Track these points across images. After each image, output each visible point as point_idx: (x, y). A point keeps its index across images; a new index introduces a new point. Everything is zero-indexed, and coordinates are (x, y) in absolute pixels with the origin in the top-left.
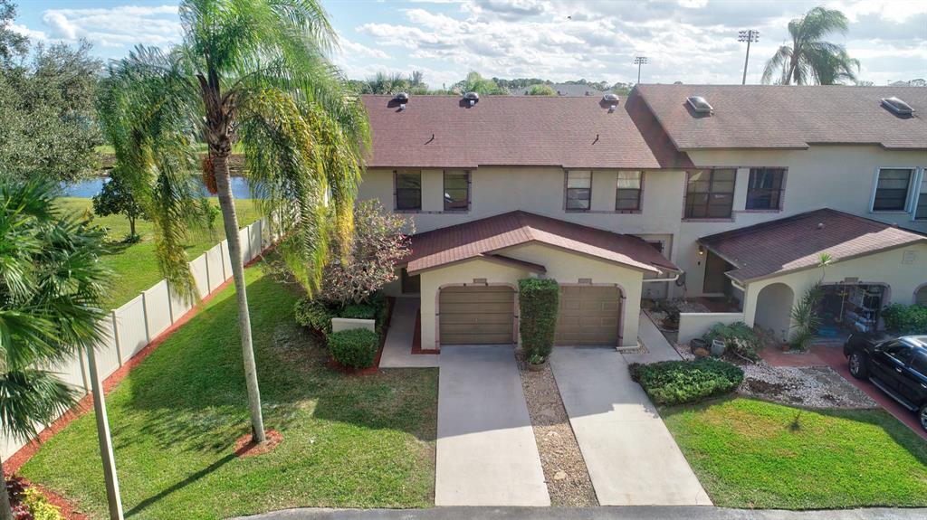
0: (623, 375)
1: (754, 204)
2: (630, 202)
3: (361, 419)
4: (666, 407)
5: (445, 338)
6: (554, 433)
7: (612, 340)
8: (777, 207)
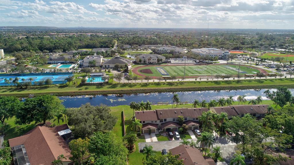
0: (155, 135)
1: (165, 121)
2: (156, 122)
3: (141, 138)
4: (157, 137)
5: (144, 133)
6: (151, 139)
7: (155, 132)
8: (166, 121)
